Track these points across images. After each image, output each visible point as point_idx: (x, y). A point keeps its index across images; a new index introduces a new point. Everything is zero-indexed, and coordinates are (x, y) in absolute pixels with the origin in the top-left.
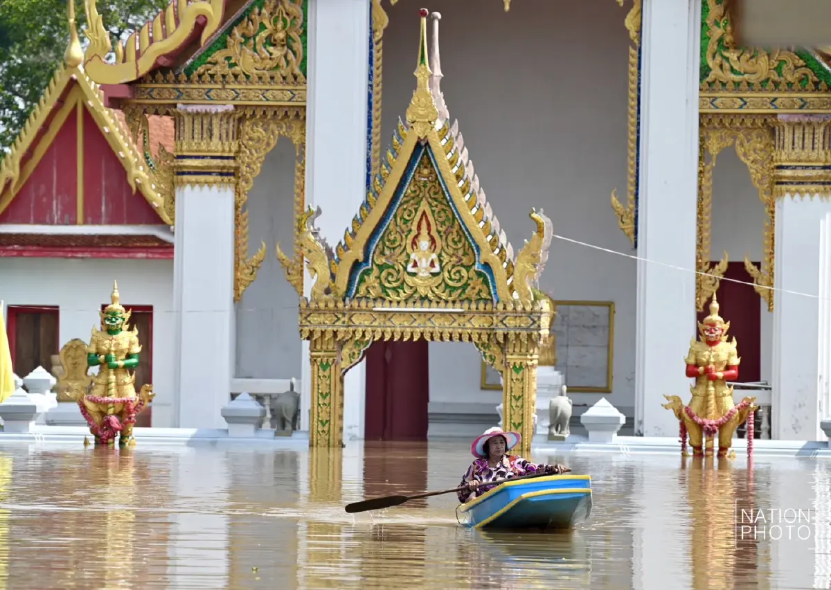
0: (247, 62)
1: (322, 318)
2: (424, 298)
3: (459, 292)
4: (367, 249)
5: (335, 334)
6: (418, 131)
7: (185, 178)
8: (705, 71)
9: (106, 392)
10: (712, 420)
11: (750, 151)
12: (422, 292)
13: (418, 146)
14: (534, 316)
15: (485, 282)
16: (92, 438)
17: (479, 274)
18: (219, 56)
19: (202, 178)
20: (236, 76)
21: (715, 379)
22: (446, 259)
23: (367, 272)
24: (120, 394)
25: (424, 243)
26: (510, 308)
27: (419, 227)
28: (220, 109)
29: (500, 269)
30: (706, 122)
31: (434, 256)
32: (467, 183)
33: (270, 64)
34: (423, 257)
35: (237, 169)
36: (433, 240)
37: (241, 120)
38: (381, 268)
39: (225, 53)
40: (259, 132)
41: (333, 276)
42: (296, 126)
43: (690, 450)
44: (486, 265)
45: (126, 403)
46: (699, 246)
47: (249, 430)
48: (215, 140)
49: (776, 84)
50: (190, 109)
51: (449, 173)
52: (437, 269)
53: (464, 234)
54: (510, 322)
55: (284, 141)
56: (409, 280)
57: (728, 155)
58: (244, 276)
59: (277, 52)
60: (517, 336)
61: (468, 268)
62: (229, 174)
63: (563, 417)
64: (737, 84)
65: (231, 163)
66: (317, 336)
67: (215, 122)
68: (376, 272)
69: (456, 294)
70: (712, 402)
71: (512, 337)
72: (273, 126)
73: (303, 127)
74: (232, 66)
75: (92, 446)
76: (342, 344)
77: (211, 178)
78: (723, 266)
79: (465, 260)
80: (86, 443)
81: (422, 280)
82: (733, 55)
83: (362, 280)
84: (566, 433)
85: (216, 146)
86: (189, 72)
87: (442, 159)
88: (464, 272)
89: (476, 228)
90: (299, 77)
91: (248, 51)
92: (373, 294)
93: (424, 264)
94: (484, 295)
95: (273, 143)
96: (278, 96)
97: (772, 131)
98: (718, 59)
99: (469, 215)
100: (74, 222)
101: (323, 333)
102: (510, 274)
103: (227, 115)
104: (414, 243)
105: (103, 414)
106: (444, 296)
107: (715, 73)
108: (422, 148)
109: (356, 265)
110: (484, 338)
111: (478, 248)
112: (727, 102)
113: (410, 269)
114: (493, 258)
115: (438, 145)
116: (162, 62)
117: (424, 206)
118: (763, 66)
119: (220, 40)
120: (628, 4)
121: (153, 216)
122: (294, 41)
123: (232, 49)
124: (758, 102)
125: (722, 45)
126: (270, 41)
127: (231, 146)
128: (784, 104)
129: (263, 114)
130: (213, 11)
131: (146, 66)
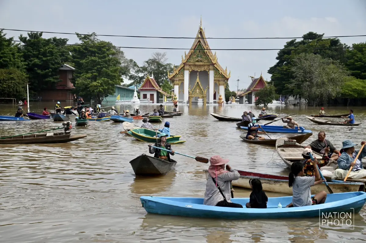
3: (200, 93)
5: (191, 96)
6: (197, 81)
7: (175, 85)
10: (221, 103)
13: (197, 83)
14: (206, 95)
18: (177, 76)
20: (179, 77)
21: (221, 99)
24: (176, 101)
28: (178, 80)
29: (204, 92)
30: (214, 80)
31: (198, 91)
32: (201, 85)
33: (181, 76)
35: (179, 84)
36: (198, 89)
38: (194, 91)
41: (191, 92)
43: (219, 105)
46: (214, 90)
49: (220, 77)
53: (201, 89)
54: (204, 95)
55: (182, 82)
57: (216, 83)
58: (179, 92)
61: (201, 91)
70: (221, 101)
71: (205, 97)
73: (184, 81)
77: (177, 85)
81: (198, 93)
86: (175, 77)
87: (199, 83)
90: (184, 77)
92: (194, 93)
94: (202, 93)
96: (182, 78)
97: (219, 81)
99: (201, 87)
100: (148, 88)
107: (215, 77)
110: (202, 97)
112: (216, 79)
117: (198, 87)
118: (218, 76)
119: (178, 74)
120: (208, 72)
121: (154, 87)
122: (183, 75)
123: (179, 75)
124: (218, 79)
125: (215, 75)
126: (181, 74)
127: (178, 82)
128: (220, 79)
129: (181, 80)
130: (178, 72)
131: (172, 76)
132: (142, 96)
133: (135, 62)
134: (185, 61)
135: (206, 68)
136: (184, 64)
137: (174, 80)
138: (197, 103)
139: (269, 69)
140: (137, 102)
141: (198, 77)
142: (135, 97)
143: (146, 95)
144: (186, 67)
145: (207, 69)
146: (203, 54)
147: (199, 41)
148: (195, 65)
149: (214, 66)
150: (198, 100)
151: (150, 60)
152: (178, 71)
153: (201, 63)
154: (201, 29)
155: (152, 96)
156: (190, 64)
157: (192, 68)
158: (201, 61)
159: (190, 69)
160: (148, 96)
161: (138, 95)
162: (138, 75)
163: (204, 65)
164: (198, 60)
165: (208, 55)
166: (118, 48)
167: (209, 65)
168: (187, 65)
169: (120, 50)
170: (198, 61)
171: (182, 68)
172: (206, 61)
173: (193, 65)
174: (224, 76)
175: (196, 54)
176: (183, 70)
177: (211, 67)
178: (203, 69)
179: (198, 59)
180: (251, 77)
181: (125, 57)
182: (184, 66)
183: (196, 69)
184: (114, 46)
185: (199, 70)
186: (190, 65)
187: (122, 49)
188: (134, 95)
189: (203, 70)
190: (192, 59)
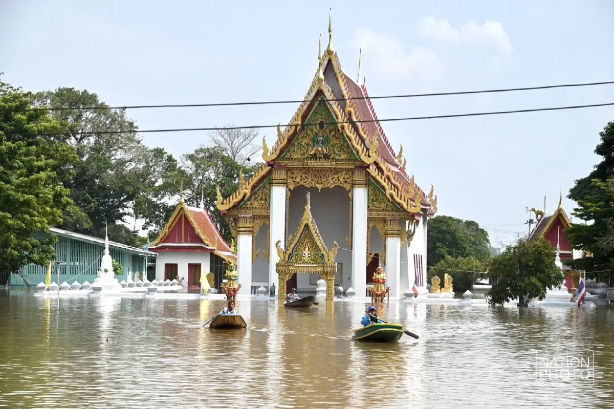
0: (256, 204)
1: (282, 267)
2: (307, 263)
3: (315, 261)
4: (293, 250)
5: (285, 271)
6: (305, 222)
7: (241, 233)
8: (368, 207)
9: (230, 286)
10: (379, 293)
11: (380, 226)
12: (306, 261)
13: (305, 225)
14: (334, 267)
15: (322, 259)
16: (226, 297)
17: (320, 256)
18: (249, 203)
19: (244, 233)
20: (253, 208)
21: (380, 283)
22: (312, 253)
23: (292, 256)
24: (233, 286)
25: (307, 249)
26: (328, 265)
27: (305, 245)
28: (249, 216)
29: (326, 256)
30: (369, 219)
31: (309, 252)
32: (318, 234)
33: (261, 205)
34: (306, 252)
35: (253, 231)
36: (309, 248)
37: (254, 218)
38: (296, 255)
39: (250, 202)
40: (258, 221)
41: (284, 257)
42: (267, 220)
43: (374, 300)
44: (322, 255)
45: (235, 289)
46: (367, 250)
47: (263, 295)
48: (248, 223)
49: (386, 210)
50: (242, 216)
51: (313, 232)
52: (310, 255)
53: (317, 246)
54: (328, 269)
55: (264, 224)
56: (303, 258)
57: (374, 226)
58: (254, 256)
59: (263, 202)
60: (330, 272)
61: (318, 255)
62: (251, 232)
63: (341, 292)
64: (376, 210)
65: (251, 229)
66: (280, 272)
67: (248, 219)
68: (295, 256)
69: (314, 261)
70: (379, 288)
71: (329, 272)
72: (261, 220)
73: (269, 220)
74: (252, 205)
75: (226, 299)
76: (287, 274)
77: (246, 233)
78: (373, 254)
79: (317, 253)
80: (225, 298)
81: (306, 258)
82: (375, 203)
83: (291, 258)
84: (342, 296)
85: (248, 225)
86: (241, 207)
87: (312, 228)
88: (317, 256)
89: (320, 245)
90: (268, 207)
91: (256, 202)
92: (294, 262)
93: (307, 254)
94: (322, 262)
95: (262, 224)
96: (264, 213)
97: (385, 222)
98: (372, 204)
99: (318, 242)
100: (182, 243)
101: (282, 271)
102: (328, 257)
103: (251, 217)
104: (304, 249)
105: (229, 291)
106: (312, 262)
107: (371, 207)
108: (307, 226)
109: (290, 254)
110: (322, 273)
111: (320, 250)
112: (374, 215)
113: (303, 255)
114: (324, 252)
115: (311, 225)
116: (236, 204)
117: (307, 240)
118: (383, 206)
119: (249, 199)
120: (350, 190)
121: (201, 241)
122: (267, 199)
123: (252, 201)
124: (382, 215)
125: (373, 201)
126: (261, 199)
127: (252, 225)
128: (388, 215)
129: (260, 217)
130: (248, 192)
131: (231, 205)
132: (160, 270)
133: (170, 158)
134: (275, 156)
135: (342, 180)
136: (269, 165)
137: (239, 218)
138: (315, 292)
139: (573, 185)
140: (111, 287)
141: (308, 207)
142: (106, 271)
143: (176, 266)
144: (276, 176)
145: (345, 182)
146: (333, 133)
147: (318, 90)
148: (307, 170)
149: (369, 174)
150: (316, 285)
151: (202, 150)
152: (250, 187)
153: (326, 164)
154: (329, 52)
155: (195, 269)
156: (290, 164)
157: (298, 180)
158: (326, 157)
159: (289, 180)
160: (183, 272)
161: (113, 265)
162: (163, 201)
163: (337, 171)
164: (315, 154)
165: (348, 137)
166: (118, 111)
167: (352, 171)
168: (281, 167)
169: (122, 117)
170: (314, 157)
171: (264, 177)
172: (343, 157)
173: (301, 169)
174: (402, 207)
175: (310, 133)
176: (268, 187)
177: (359, 176)
178: (331, 183)
179: (317, 150)
180: (533, 210)
181: (139, 142)
182: (270, 172)
183: (308, 182)
184: (103, 103)
185: (319, 186)
186: (289, 170)
187: (129, 116)
188: (103, 267)
189: (332, 186)
190: (296, 148)
